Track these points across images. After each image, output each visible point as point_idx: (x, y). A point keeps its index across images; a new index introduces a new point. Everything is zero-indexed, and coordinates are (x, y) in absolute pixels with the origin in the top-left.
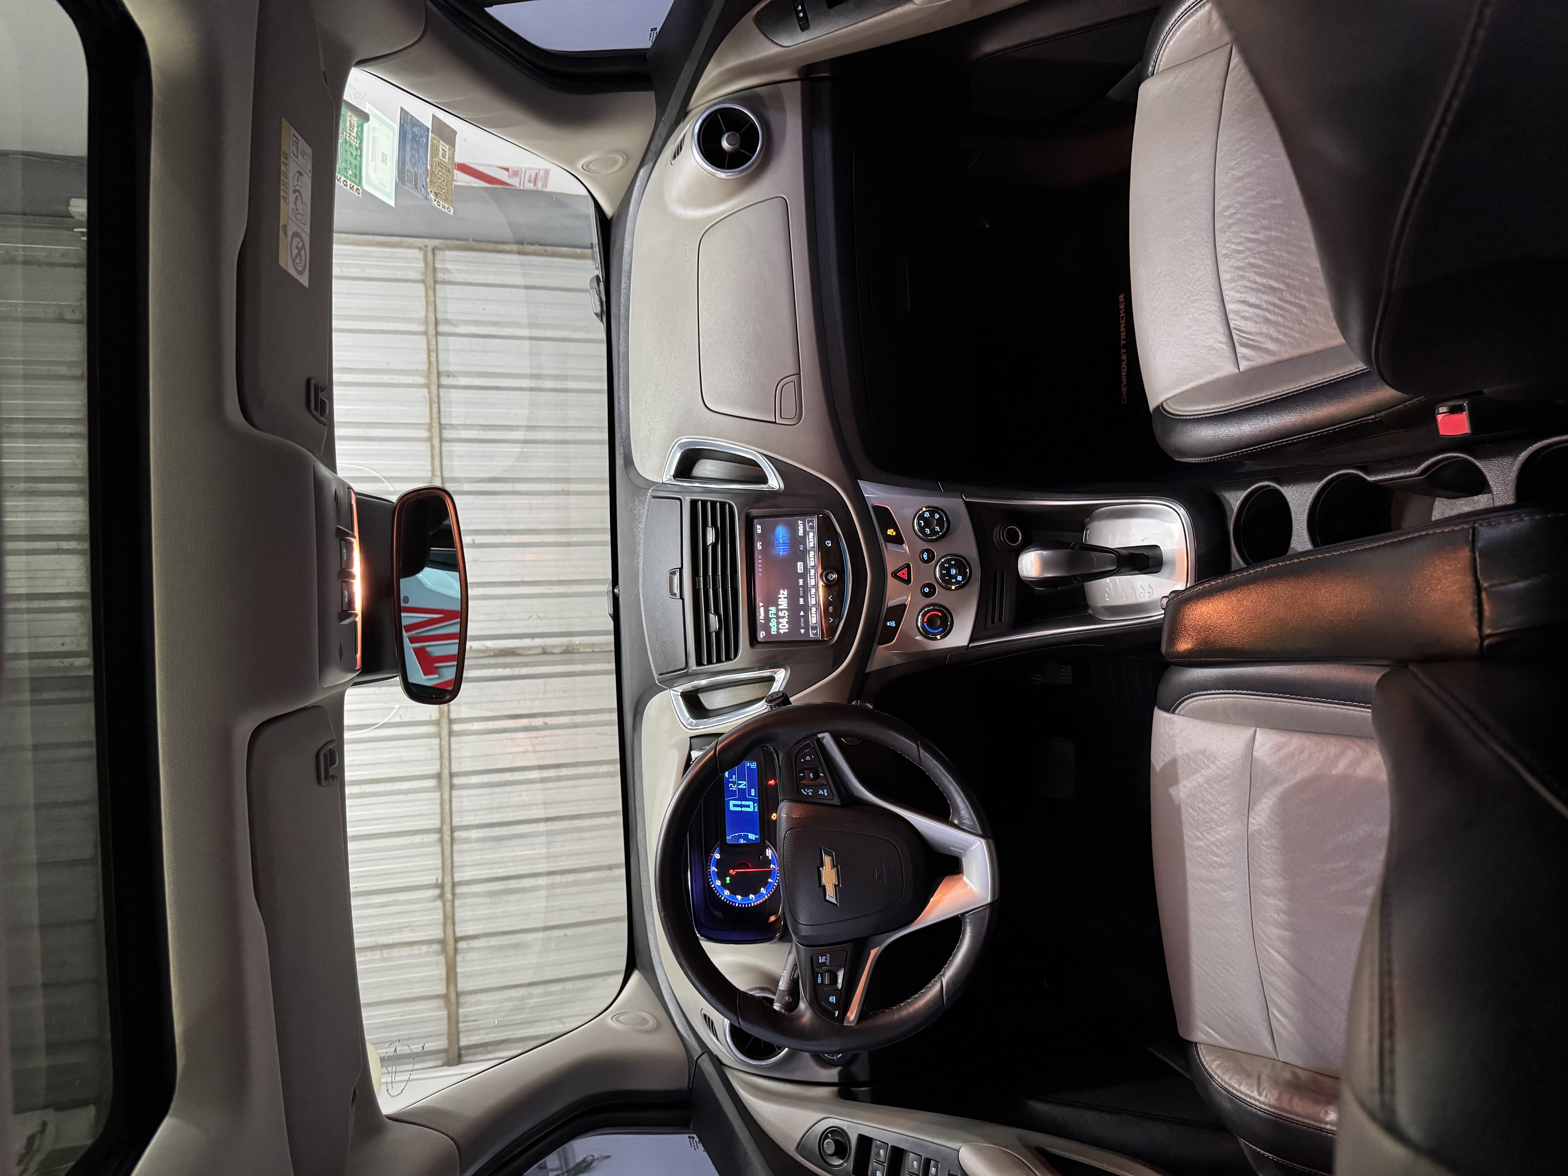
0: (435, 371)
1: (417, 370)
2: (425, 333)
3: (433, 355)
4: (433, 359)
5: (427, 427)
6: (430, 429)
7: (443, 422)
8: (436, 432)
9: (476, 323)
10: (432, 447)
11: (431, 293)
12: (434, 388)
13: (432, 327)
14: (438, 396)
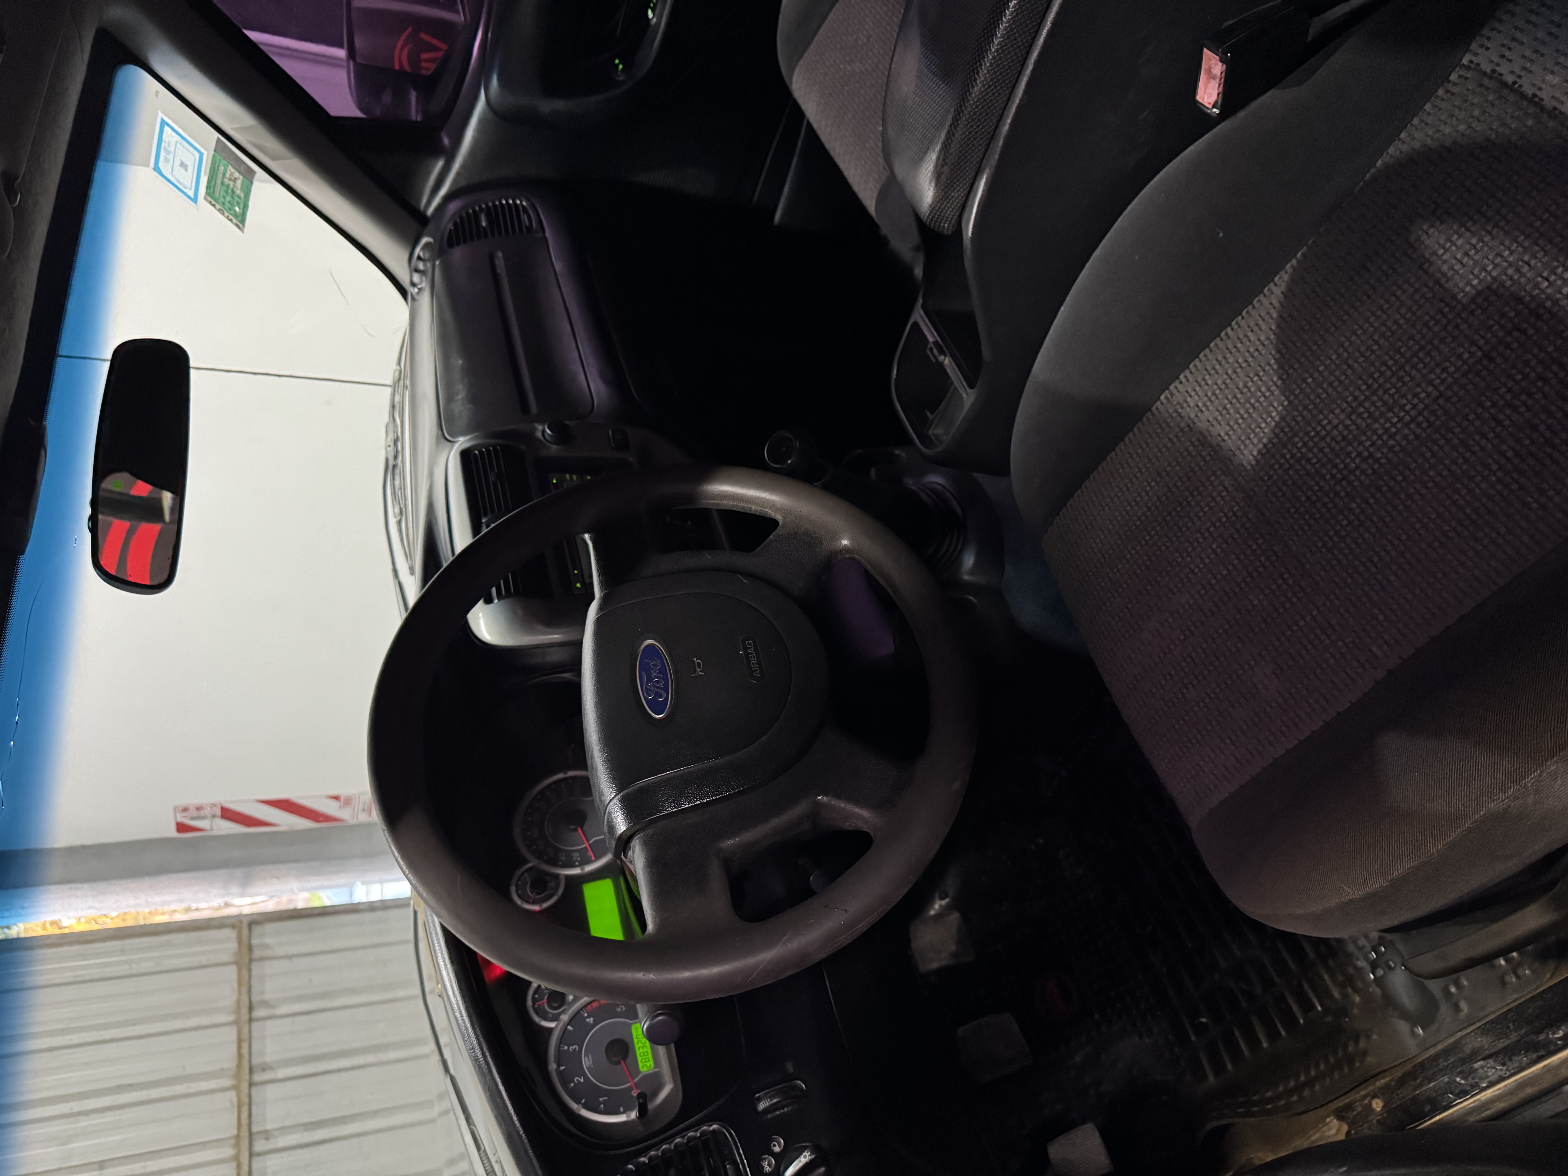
0: (246, 1064)
1: (222, 1070)
2: (236, 1022)
3: (245, 1045)
4: (245, 1051)
5: (233, 1141)
6: (237, 1145)
7: (255, 1129)
8: (245, 1144)
9: (300, 999)
10: (239, 1166)
11: (245, 973)
12: (245, 1085)
13: (244, 1011)
14: (250, 1096)
